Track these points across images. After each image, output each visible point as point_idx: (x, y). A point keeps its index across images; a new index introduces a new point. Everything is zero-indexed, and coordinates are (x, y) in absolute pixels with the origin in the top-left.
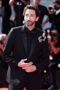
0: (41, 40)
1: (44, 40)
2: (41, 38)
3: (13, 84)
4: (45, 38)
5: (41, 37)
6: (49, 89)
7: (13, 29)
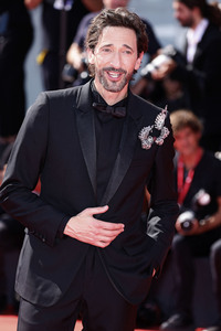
0: (151, 140)
1: (160, 141)
2: (150, 134)
3: (34, 302)
4: (166, 132)
5: (149, 129)
6: (165, 325)
7: (47, 97)
